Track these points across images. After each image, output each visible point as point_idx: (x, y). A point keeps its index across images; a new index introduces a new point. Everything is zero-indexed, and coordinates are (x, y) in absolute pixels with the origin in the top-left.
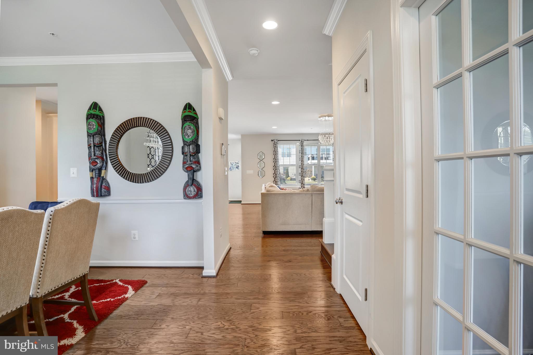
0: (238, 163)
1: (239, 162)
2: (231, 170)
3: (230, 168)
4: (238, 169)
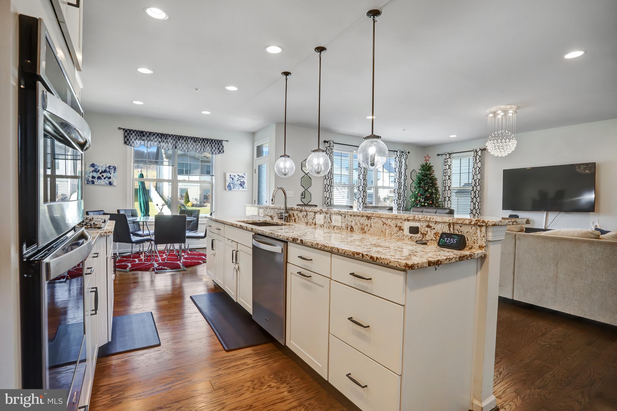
0: (243, 177)
1: (244, 174)
2: (230, 189)
3: (229, 186)
4: (243, 188)
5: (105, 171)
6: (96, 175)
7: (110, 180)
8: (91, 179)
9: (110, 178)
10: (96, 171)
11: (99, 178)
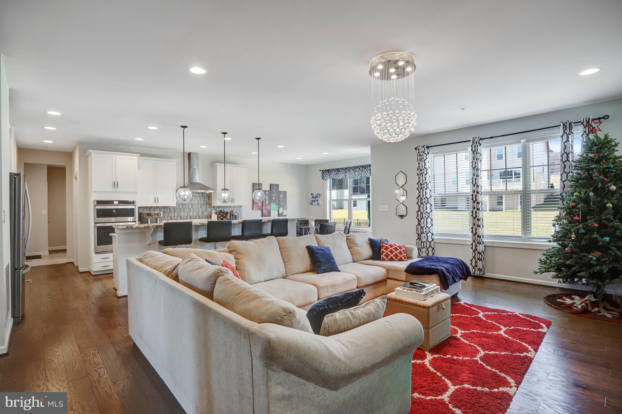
5: (316, 197)
6: (313, 199)
7: (318, 202)
8: (311, 202)
9: (318, 201)
10: (313, 197)
11: (314, 201)
